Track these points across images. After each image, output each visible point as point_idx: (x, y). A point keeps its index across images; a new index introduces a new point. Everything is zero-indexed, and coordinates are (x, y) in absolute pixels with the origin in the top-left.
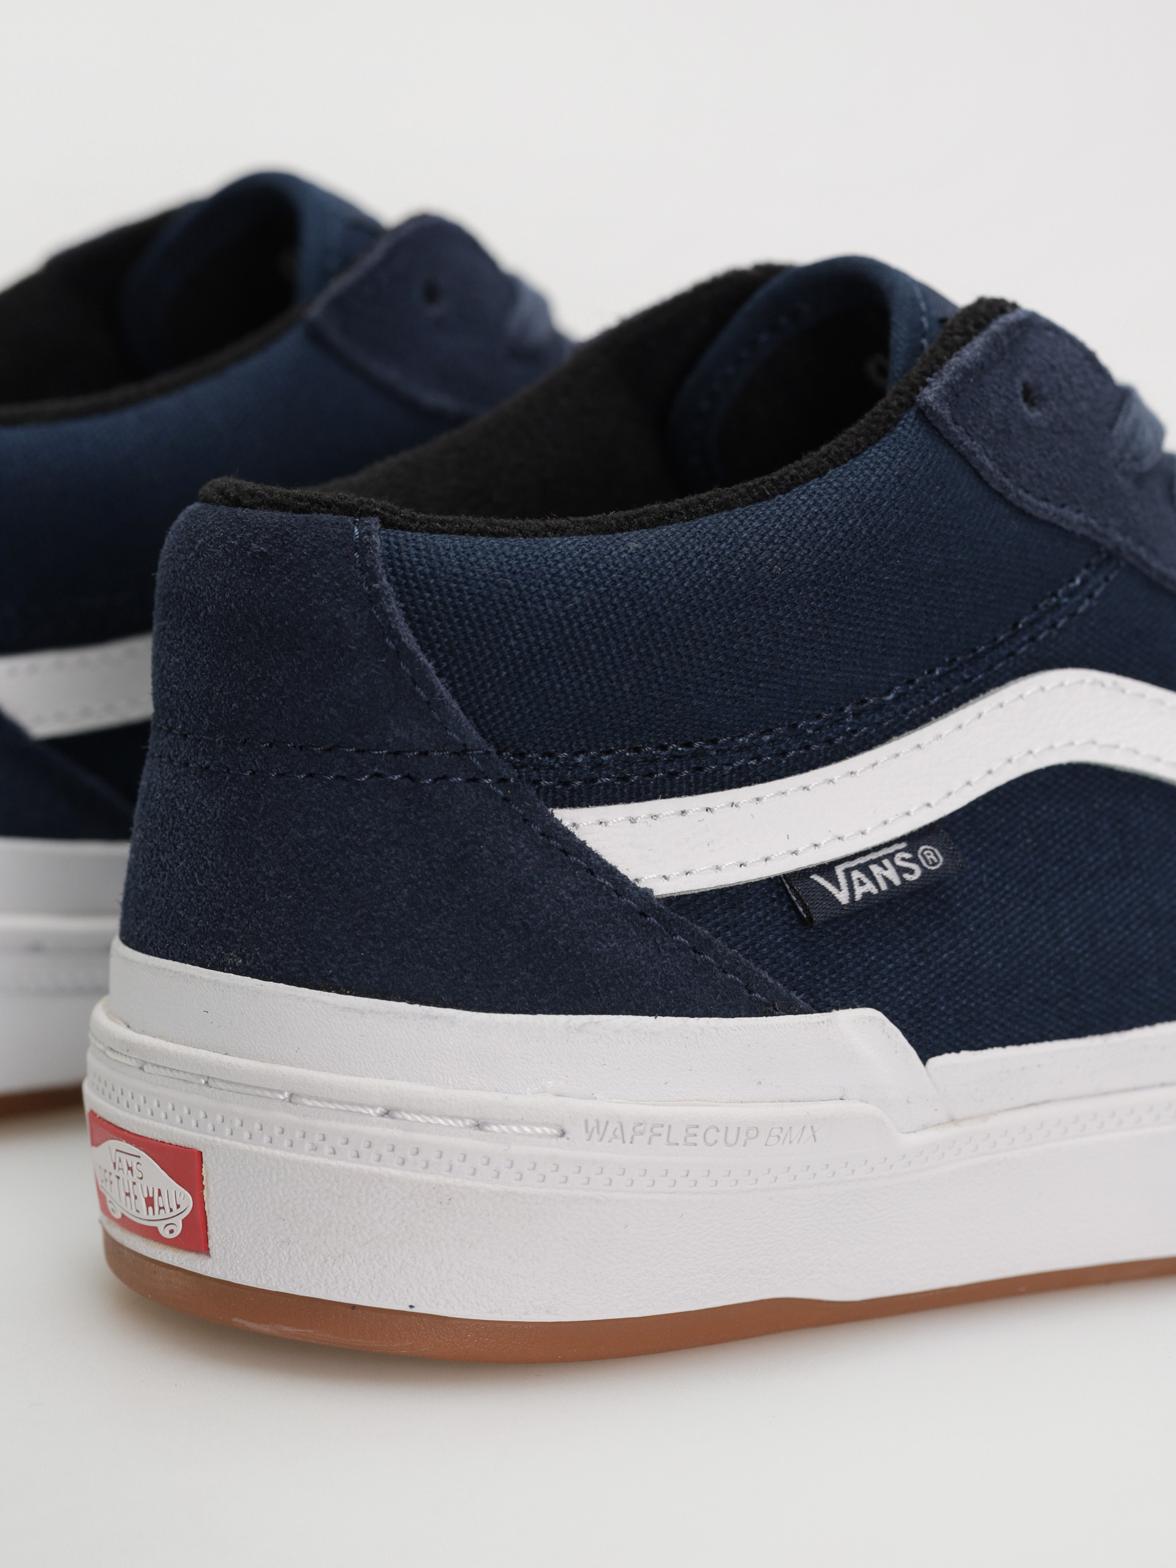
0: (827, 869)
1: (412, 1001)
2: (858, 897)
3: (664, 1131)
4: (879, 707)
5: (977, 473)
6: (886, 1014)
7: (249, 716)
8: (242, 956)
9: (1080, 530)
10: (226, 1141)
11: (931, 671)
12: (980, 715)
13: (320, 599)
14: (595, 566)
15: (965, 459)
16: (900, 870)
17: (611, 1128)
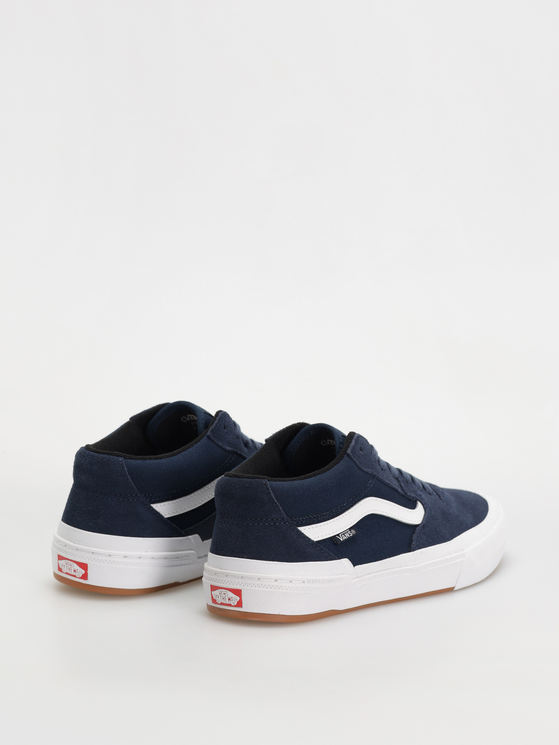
0: (338, 535)
1: (278, 561)
2: (344, 539)
3: (319, 581)
4: (343, 506)
5: (356, 464)
6: (349, 559)
7: (246, 514)
8: (247, 556)
9: (370, 473)
10: (246, 587)
11: (351, 499)
12: (358, 506)
13: (260, 494)
14: (303, 486)
15: (354, 462)
16: (349, 534)
17: (311, 581)
